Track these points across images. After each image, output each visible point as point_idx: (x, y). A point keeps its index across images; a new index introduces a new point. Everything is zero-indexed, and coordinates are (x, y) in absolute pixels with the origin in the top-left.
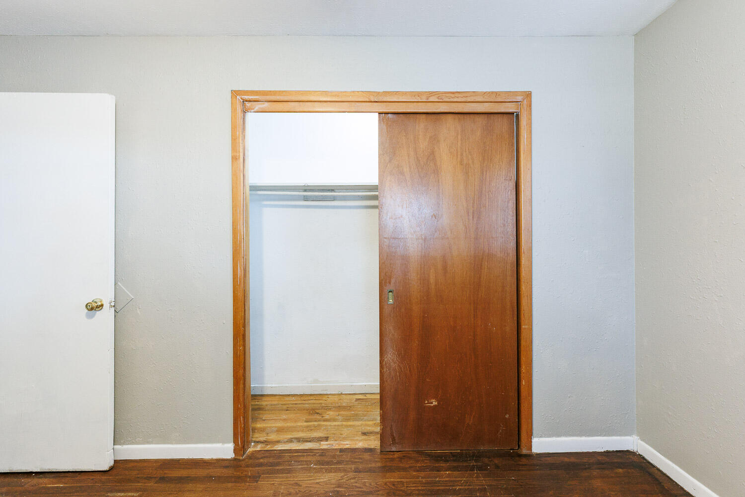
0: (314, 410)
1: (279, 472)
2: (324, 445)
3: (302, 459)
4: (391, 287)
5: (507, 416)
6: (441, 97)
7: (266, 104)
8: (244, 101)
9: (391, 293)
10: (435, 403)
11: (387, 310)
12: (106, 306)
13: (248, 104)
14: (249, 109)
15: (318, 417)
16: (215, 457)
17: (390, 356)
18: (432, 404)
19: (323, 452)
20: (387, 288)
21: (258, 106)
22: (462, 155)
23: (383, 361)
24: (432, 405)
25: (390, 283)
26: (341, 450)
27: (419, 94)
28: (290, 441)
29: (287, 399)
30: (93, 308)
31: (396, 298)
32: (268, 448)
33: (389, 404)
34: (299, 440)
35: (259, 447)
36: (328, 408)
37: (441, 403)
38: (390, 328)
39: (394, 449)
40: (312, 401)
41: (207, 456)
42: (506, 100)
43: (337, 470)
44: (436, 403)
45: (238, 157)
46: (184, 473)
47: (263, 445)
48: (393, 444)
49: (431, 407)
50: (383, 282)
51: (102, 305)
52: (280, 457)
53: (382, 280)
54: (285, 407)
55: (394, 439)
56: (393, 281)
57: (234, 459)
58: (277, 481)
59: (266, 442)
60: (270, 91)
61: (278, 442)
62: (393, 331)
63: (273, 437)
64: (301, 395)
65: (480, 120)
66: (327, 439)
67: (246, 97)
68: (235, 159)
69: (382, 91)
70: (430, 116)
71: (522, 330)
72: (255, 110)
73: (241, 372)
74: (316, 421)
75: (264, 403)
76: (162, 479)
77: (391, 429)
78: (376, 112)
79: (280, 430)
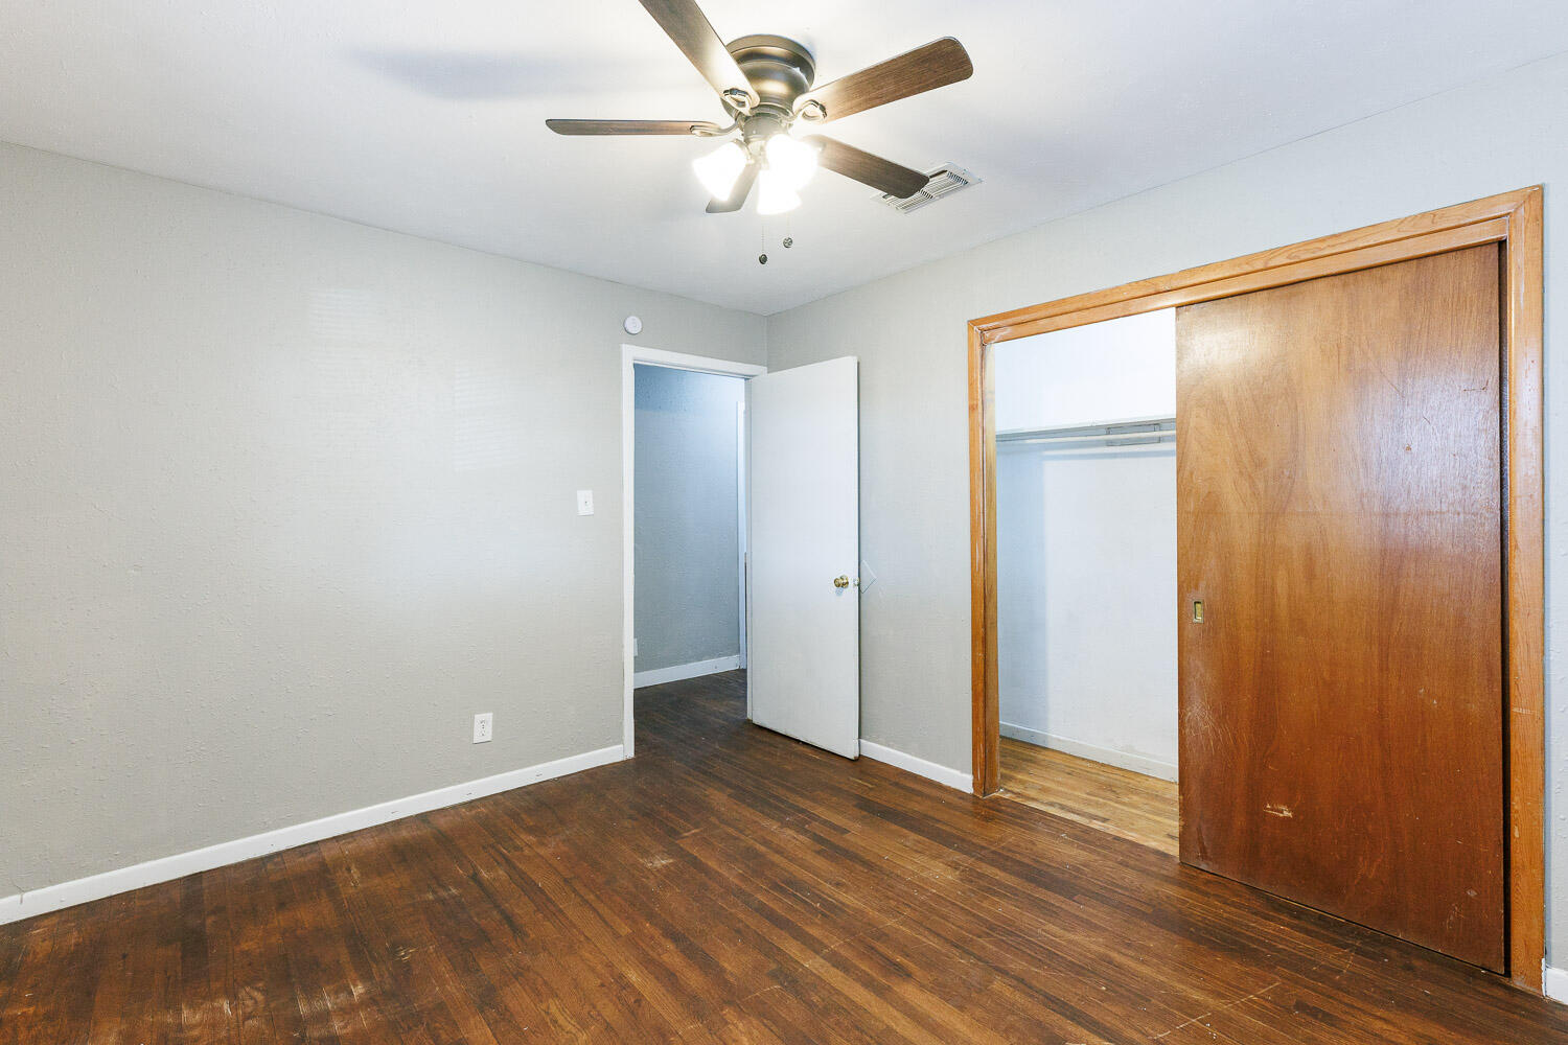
0: (1110, 786)
1: (1017, 824)
2: (1096, 825)
3: (1052, 824)
4: (1200, 595)
5: (1472, 893)
6: (1295, 254)
7: (1009, 329)
8: (982, 331)
9: (1198, 605)
10: (1287, 814)
11: (1190, 633)
12: (851, 584)
13: (987, 334)
14: (989, 340)
15: (1113, 796)
16: (953, 786)
17: (1196, 710)
18: (1282, 812)
19: (1088, 830)
20: (1191, 597)
21: (999, 334)
22: (1350, 352)
23: (1185, 715)
24: (1281, 815)
25: (1196, 587)
26: (1117, 838)
27: (1249, 259)
28: (1052, 804)
29: (1078, 762)
30: (841, 584)
31: (1208, 614)
32: (1018, 800)
33: (1195, 788)
34: (1063, 807)
35: (1007, 796)
36: (1135, 791)
37: (1301, 817)
38: (1197, 663)
39: (1203, 867)
40: (1115, 776)
41: (945, 782)
42: (1462, 222)
43: (1092, 852)
44: (1290, 814)
45: (977, 406)
46: (918, 787)
47: (1014, 796)
48: (1202, 856)
49: (1277, 817)
50: (1185, 585)
51: (847, 583)
52: (1027, 813)
53: (1183, 582)
54: (1068, 770)
55: (1203, 850)
56: (1202, 584)
57: (973, 796)
58: (1009, 830)
59: (1019, 795)
60: (1013, 311)
61: (1033, 799)
62: (1202, 670)
63: (1032, 793)
64: (1103, 765)
65: (1397, 275)
66: (1105, 820)
67: (984, 326)
68: (972, 408)
69: (1177, 271)
70: (1278, 292)
71: (1512, 718)
72: (996, 340)
73: (981, 685)
74: (1104, 798)
75: (1040, 757)
76: (896, 784)
77: (1199, 831)
78: (1173, 306)
79: (1044, 790)
